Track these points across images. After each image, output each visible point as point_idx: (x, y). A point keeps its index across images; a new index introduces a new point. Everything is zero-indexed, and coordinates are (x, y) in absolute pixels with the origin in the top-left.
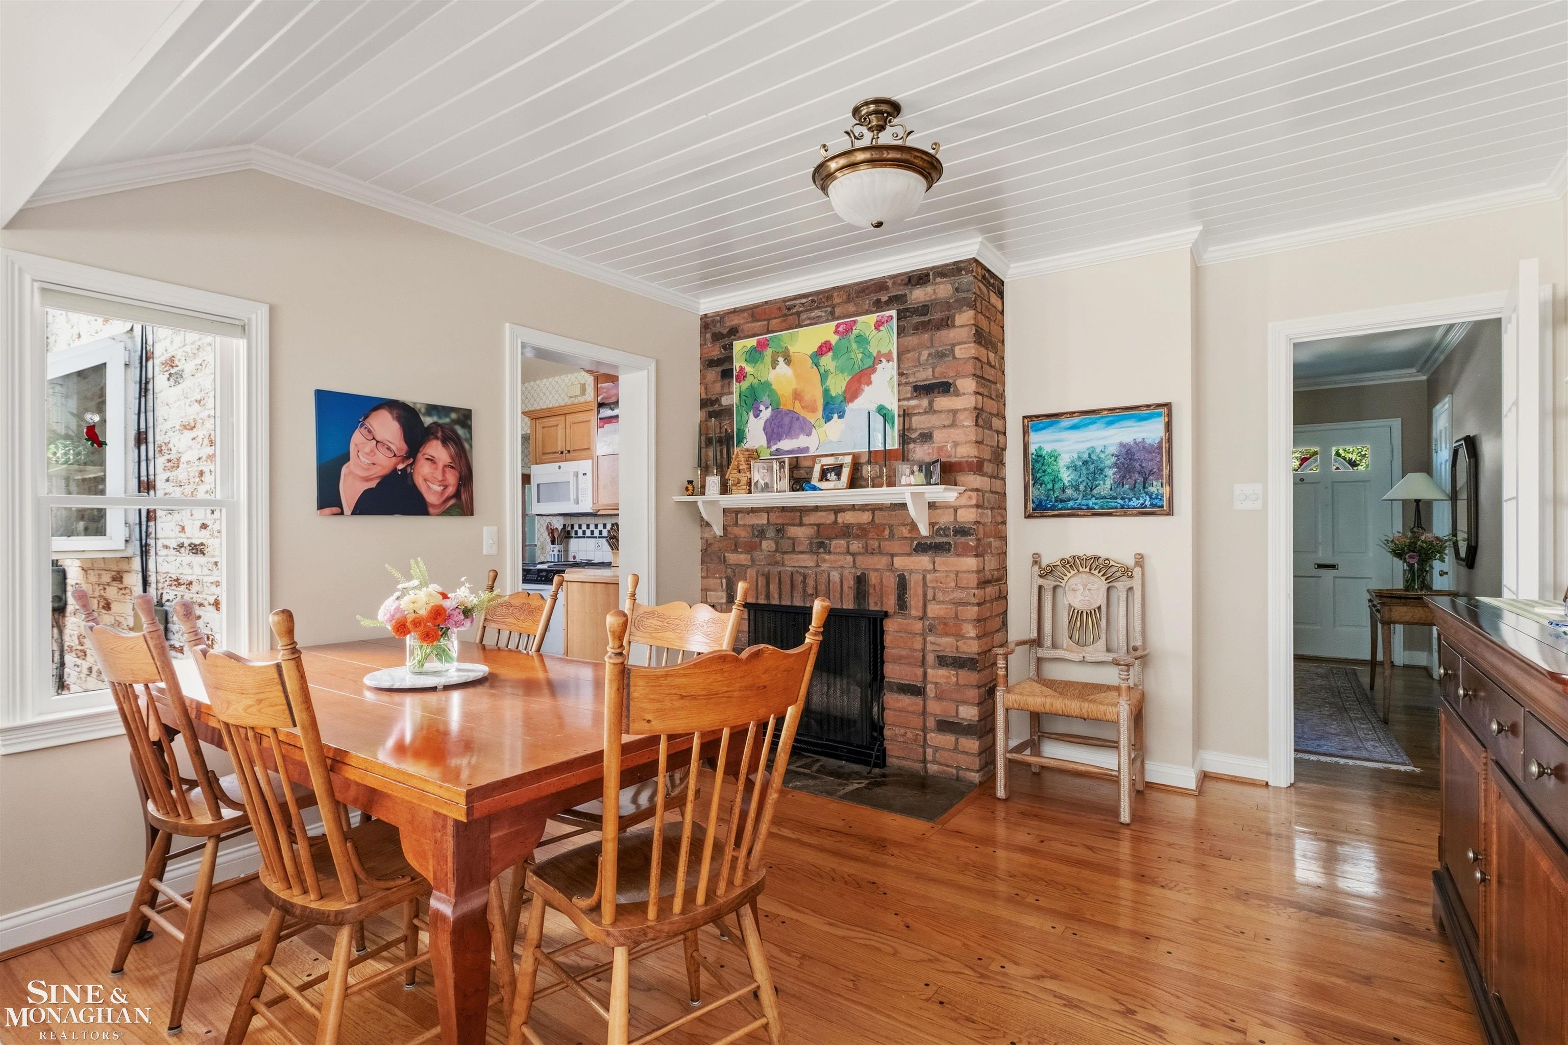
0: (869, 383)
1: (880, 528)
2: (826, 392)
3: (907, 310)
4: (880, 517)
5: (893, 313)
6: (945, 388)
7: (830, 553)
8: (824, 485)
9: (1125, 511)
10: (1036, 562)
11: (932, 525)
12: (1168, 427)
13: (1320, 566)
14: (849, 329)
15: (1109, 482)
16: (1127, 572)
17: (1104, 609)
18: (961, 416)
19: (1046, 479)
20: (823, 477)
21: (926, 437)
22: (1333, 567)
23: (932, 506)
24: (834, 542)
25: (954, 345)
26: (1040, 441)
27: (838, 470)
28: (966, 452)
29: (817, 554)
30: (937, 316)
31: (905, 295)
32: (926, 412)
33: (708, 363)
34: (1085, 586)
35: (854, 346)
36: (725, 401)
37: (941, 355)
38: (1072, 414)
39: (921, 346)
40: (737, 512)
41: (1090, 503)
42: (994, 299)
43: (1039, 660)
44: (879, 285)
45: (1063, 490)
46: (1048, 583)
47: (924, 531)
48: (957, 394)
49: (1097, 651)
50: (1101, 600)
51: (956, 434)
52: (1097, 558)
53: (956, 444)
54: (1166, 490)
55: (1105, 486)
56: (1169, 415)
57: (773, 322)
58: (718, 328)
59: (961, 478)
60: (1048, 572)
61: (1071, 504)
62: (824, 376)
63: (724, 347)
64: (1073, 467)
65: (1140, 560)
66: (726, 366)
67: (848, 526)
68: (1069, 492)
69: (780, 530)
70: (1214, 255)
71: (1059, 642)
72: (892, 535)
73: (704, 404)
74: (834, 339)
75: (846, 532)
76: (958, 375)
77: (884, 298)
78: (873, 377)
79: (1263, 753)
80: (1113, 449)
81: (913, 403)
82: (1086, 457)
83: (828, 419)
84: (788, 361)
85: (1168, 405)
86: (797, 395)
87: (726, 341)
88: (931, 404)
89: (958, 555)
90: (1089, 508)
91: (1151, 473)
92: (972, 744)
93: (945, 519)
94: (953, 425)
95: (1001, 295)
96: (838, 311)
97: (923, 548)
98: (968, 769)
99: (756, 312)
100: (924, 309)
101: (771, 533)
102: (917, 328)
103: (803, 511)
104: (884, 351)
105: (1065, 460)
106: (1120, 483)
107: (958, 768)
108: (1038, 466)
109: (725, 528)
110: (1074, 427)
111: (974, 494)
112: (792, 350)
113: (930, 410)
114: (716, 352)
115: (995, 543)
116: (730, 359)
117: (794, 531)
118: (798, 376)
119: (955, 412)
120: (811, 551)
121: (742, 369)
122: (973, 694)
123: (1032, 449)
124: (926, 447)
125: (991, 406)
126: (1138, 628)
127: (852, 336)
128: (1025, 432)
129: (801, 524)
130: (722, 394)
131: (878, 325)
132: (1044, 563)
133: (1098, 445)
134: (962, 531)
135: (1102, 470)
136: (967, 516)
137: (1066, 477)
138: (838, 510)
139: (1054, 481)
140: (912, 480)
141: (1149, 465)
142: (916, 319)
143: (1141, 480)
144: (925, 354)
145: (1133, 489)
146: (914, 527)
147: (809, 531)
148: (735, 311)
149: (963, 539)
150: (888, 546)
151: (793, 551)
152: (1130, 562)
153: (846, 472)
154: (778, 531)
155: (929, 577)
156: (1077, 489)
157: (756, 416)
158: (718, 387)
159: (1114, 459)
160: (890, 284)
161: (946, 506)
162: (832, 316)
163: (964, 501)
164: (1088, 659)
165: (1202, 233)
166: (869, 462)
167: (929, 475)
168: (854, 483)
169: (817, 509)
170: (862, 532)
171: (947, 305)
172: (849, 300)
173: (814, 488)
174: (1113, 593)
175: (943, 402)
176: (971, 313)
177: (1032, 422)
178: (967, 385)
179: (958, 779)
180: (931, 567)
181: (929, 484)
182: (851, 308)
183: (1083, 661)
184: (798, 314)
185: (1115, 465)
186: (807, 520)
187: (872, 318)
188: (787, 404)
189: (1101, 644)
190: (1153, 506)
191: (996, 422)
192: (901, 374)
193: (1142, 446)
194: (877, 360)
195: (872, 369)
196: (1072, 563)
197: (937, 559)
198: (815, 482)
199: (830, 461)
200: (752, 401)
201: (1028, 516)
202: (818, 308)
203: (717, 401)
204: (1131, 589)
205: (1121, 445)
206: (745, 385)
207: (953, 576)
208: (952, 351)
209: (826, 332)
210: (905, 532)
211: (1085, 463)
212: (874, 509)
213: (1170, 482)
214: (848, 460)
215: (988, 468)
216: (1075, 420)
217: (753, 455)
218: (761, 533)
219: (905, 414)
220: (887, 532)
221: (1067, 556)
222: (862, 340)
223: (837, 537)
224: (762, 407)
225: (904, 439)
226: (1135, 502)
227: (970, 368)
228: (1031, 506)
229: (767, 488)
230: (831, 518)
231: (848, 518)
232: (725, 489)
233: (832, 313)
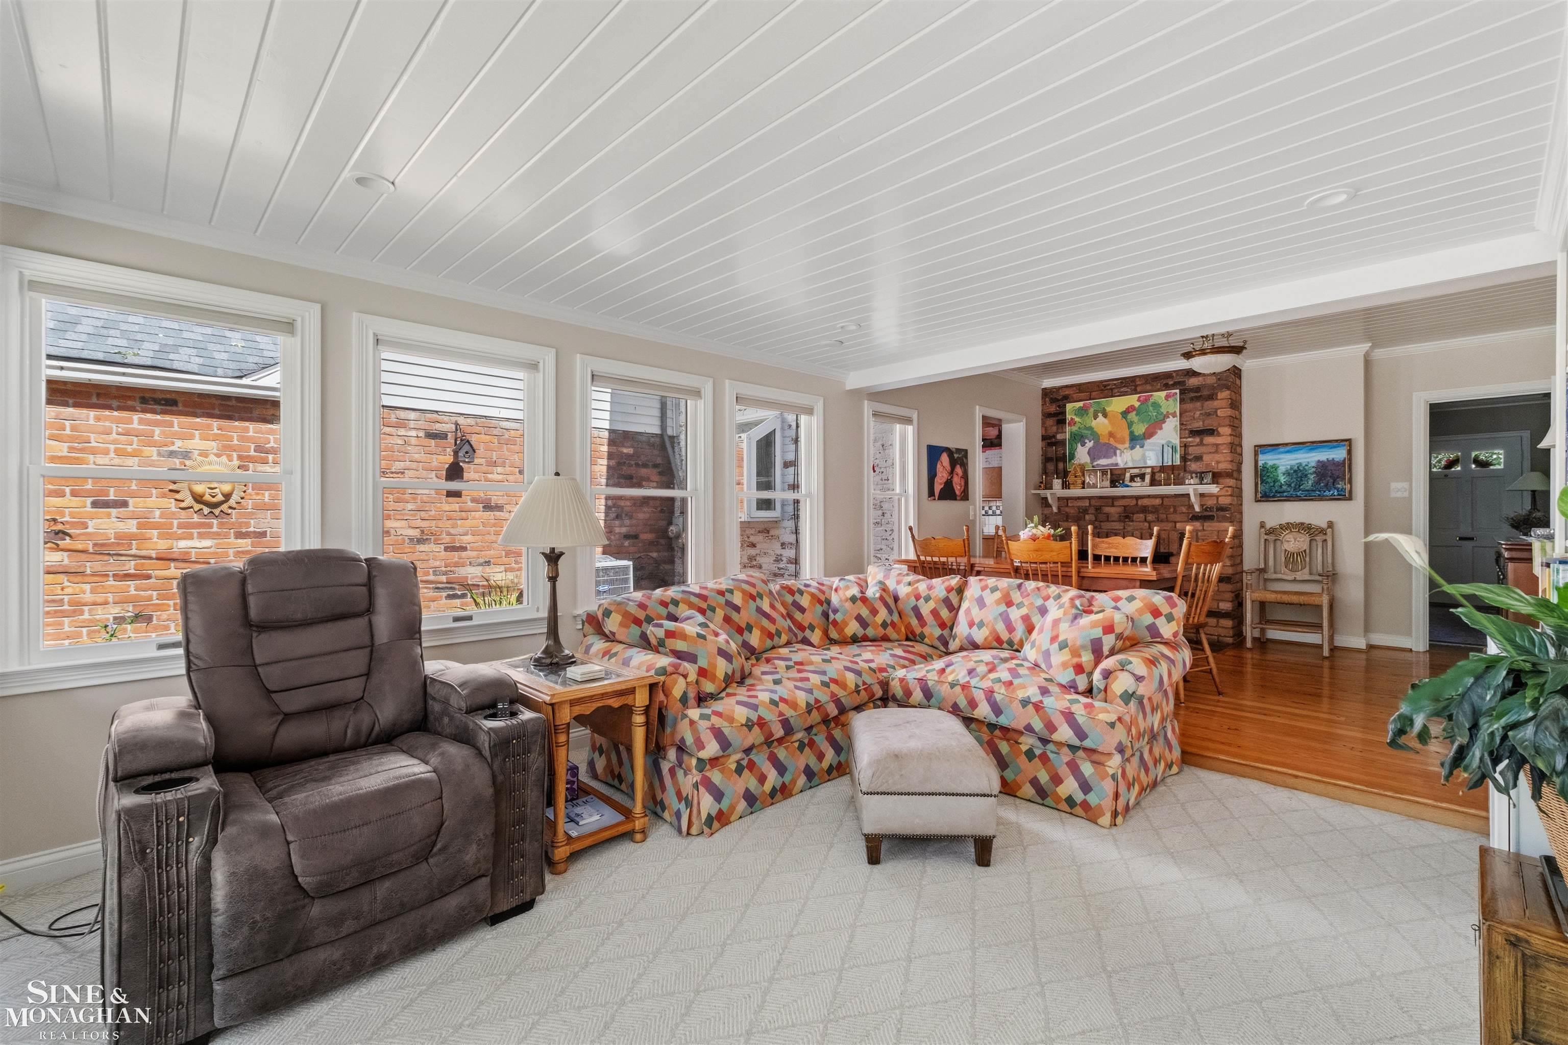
0: (1161, 428)
1: (1166, 508)
2: (1132, 433)
3: (1186, 389)
4: (1166, 502)
5: (1178, 391)
6: (1211, 432)
7: (1133, 521)
8: (1133, 484)
9: (1321, 498)
10: (1262, 525)
11: (1202, 506)
12: (1349, 452)
13: (1461, 539)
14: (1147, 399)
15: (1310, 482)
16: (1322, 531)
17: (1308, 551)
18: (1221, 447)
19: (1269, 480)
20: (1132, 479)
21: (1198, 458)
22: (1473, 539)
23: (1202, 495)
24: (1135, 516)
25: (1217, 409)
26: (1266, 459)
27: (1142, 477)
28: (1224, 466)
29: (1125, 522)
30: (1205, 393)
31: (1184, 382)
32: (1198, 445)
33: (1047, 415)
34: (1295, 539)
35: (1151, 408)
36: (1059, 437)
37: (1209, 414)
38: (1287, 444)
39: (1196, 409)
40: (1067, 499)
41: (1298, 494)
42: (1238, 381)
43: (1266, 580)
44: (1168, 375)
45: (1281, 487)
46: (1271, 538)
47: (1197, 508)
48: (1219, 435)
49: (1304, 575)
50: (1305, 546)
51: (1218, 457)
52: (1302, 524)
53: (1218, 462)
54: (1348, 487)
55: (1309, 484)
56: (1350, 445)
57: (1094, 394)
58: (1055, 396)
59: (1221, 480)
60: (1271, 532)
61: (1285, 494)
62: (1130, 424)
63: (1059, 406)
64: (1287, 473)
65: (1331, 525)
66: (1060, 417)
67: (1145, 507)
68: (1284, 487)
69: (1098, 509)
70: (1380, 354)
71: (1278, 570)
72: (1175, 511)
73: (1044, 438)
74: (1137, 404)
75: (1145, 510)
76: (1220, 425)
77: (1171, 383)
78: (1164, 425)
79: (1409, 633)
80: (1313, 464)
81: (1190, 439)
82: (1296, 468)
83: (1132, 448)
84: (1105, 415)
85: (1349, 440)
86: (1111, 435)
87: (1061, 403)
88: (1202, 441)
89: (1220, 522)
90: (1297, 496)
91: (1338, 477)
92: (1228, 623)
93: (1211, 502)
94: (1216, 452)
95: (1240, 378)
96: (1139, 389)
97: (1195, 518)
98: (1225, 636)
99: (1080, 387)
100: (1197, 389)
101: (1092, 510)
102: (1192, 399)
103: (1114, 499)
104: (1171, 411)
105: (1282, 469)
106: (1317, 482)
107: (1219, 636)
108: (1264, 473)
109: (1059, 508)
110: (1288, 452)
111: (1230, 489)
112: (1108, 409)
113: (1201, 443)
114: (1053, 409)
115: (1238, 516)
116: (1064, 413)
117: (1107, 510)
118: (1112, 423)
119: (1217, 445)
120: (1120, 521)
121: (1072, 419)
122: (1229, 596)
123: (1260, 463)
124: (1198, 463)
125: (1237, 441)
126: (1330, 561)
127: (1150, 403)
128: (1256, 454)
129: (1113, 506)
130: (1057, 433)
131: (1167, 397)
132: (1268, 526)
133: (1304, 462)
134: (1221, 509)
135: (1306, 476)
136: (1225, 501)
137: (1282, 479)
138: (1138, 498)
139: (1274, 482)
140: (1192, 481)
141: (1337, 473)
142: (1193, 395)
143: (1331, 480)
144: (1198, 413)
145: (1326, 485)
146: (1191, 507)
147: (1120, 510)
148: (1067, 387)
149: (1222, 513)
150: (1172, 517)
151: (1108, 521)
152: (1324, 525)
153: (1148, 478)
154: (1097, 509)
155: (1199, 534)
156: (1290, 485)
157: (1083, 445)
158: (1054, 429)
159: (1314, 470)
160: (1174, 375)
161: (1211, 495)
162: (1135, 392)
163: (1223, 493)
164: (1298, 578)
165: (1371, 347)
166: (1160, 471)
167: (1202, 479)
168: (1153, 483)
169: (1124, 497)
170: (1155, 510)
171: (1212, 387)
172: (1146, 383)
173: (1128, 486)
174: (1314, 543)
175: (1209, 440)
176: (1228, 392)
177: (1259, 449)
178: (1225, 431)
179: (1218, 641)
180: (1201, 528)
181: (1201, 484)
182: (1148, 387)
183: (1295, 581)
184: (1112, 389)
185: (1315, 472)
186: (1116, 503)
187: (1163, 394)
188: (1103, 440)
189: (1307, 570)
190: (1339, 495)
191: (1238, 449)
192: (1181, 424)
193: (1332, 462)
194: (1166, 416)
195: (1163, 421)
196: (1288, 527)
197: (1206, 524)
198: (1127, 482)
199: (1136, 471)
200: (1079, 438)
201: (1257, 501)
202: (1127, 387)
203: (1054, 436)
204: (1325, 540)
205: (1319, 461)
206: (1074, 428)
207: (1216, 533)
208: (1216, 412)
209: (1132, 400)
210: (1184, 509)
211: (1295, 471)
212: (1162, 497)
213: (1350, 482)
214: (1149, 470)
215: (1235, 475)
216: (1288, 448)
217: (1082, 468)
218: (1085, 511)
219: (1185, 446)
220: (1172, 510)
221: (1283, 522)
222: (1156, 405)
223: (1138, 513)
224: (1087, 441)
225: (1184, 459)
226: (1327, 493)
227: (1227, 422)
228: (1259, 495)
229: (1095, 486)
230: (1134, 502)
231: (1146, 502)
232: (1066, 486)
233: (1135, 390)
